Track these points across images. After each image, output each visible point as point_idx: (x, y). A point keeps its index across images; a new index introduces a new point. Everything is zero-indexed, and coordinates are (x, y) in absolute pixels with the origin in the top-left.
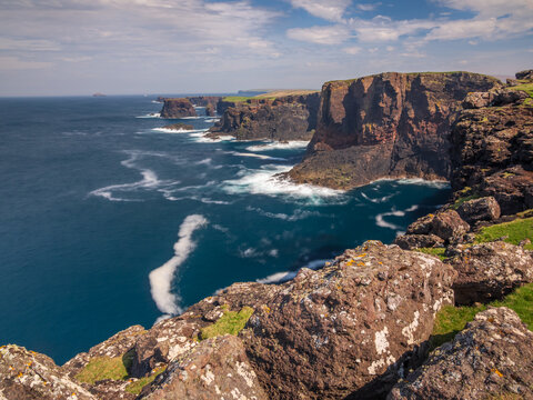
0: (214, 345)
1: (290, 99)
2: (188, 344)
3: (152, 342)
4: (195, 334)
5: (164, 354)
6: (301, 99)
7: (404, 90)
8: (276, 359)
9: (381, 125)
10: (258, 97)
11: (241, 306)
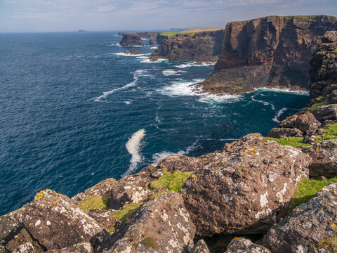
0: (167, 198)
1: (204, 34)
2: (143, 191)
3: (122, 189)
4: (146, 185)
5: (130, 196)
6: (211, 34)
7: (281, 28)
8: (201, 207)
9: (265, 52)
10: (183, 32)
11: (174, 169)
